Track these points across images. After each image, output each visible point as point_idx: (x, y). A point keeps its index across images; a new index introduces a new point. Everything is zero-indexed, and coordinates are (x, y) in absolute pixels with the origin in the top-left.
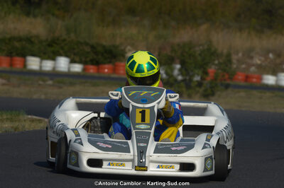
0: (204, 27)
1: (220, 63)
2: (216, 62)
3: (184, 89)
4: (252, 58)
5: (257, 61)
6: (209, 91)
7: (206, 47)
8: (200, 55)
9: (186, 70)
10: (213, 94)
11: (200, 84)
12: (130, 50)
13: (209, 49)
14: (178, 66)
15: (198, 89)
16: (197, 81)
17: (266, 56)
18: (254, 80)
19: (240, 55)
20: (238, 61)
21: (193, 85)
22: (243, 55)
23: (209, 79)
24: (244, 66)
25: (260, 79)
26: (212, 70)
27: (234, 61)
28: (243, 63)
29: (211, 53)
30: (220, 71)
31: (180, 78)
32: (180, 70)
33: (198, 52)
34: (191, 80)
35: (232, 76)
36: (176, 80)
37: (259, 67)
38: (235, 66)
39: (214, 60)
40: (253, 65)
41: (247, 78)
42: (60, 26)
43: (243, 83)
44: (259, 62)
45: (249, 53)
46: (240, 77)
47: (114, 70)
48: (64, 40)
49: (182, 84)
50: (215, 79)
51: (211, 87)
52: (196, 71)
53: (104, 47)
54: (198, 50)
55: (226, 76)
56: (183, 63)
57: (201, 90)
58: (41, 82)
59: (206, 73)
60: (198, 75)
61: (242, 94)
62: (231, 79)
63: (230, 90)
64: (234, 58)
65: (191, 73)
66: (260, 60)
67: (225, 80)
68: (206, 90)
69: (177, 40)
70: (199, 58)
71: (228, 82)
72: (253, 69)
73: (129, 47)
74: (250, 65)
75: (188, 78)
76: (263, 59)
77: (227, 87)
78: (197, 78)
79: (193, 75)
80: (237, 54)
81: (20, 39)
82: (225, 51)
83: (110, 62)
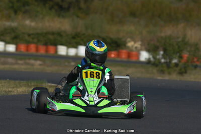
0: (181, 26)
2: (188, 49)
3: (165, 69)
6: (183, 70)
7: (181, 39)
8: (177, 44)
9: (167, 55)
10: (186, 72)
11: (176, 65)
12: (129, 42)
13: (183, 41)
14: (162, 53)
15: (175, 68)
16: (175, 63)
21: (171, 66)
23: (183, 61)
26: (186, 55)
29: (184, 43)
30: (191, 56)
31: (163, 61)
32: (163, 55)
33: (175, 43)
34: (170, 62)
36: (160, 62)
42: (81, 24)
47: (119, 55)
48: (84, 34)
49: (165, 65)
50: (187, 61)
51: (185, 68)
52: (174, 56)
53: (111, 39)
55: (196, 60)
56: (165, 50)
57: (178, 69)
58: (67, 64)
59: (181, 57)
60: (175, 58)
63: (198, 70)
67: (194, 62)
68: (180, 70)
69: (163, 35)
70: (177, 47)
73: (129, 39)
75: (168, 61)
77: (196, 67)
78: (175, 61)
79: (172, 59)
81: (53, 34)
83: (115, 50)
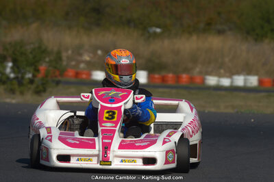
1: (50, 61)
2: (47, 60)
3: (16, 86)
4: (81, 55)
5: (86, 58)
6: (41, 88)
7: (37, 45)
8: (31, 53)
9: (18, 68)
10: (44, 91)
11: (31, 81)
13: (40, 48)
14: (10, 64)
15: (29, 86)
16: (29, 79)
17: (95, 53)
18: (84, 76)
19: (70, 52)
20: (68, 58)
21: (25, 82)
22: (73, 52)
23: (40, 76)
24: (73, 63)
25: (90, 75)
26: (43, 67)
27: (64, 58)
28: (73, 60)
29: (41, 51)
30: (51, 68)
31: (12, 75)
32: (12, 68)
33: (29, 51)
34: (23, 78)
35: (63, 72)
36: (8, 78)
37: (88, 63)
38: (65, 63)
39: (45, 58)
40: (83, 62)
41: (77, 74)
43: (73, 80)
44: (88, 59)
45: (78, 50)
46: (71, 73)
49: (15, 82)
50: (46, 76)
51: (43, 84)
52: (28, 69)
54: (29, 48)
55: (57, 73)
56: (15, 61)
57: (33, 87)
59: (37, 70)
60: (30, 72)
61: (73, 90)
62: (61, 75)
63: (60, 87)
64: (64, 55)
65: (23, 71)
66: (89, 56)
67: (56, 76)
68: (37, 87)
69: (8, 40)
70: (31, 56)
71: (60, 78)
72: (82, 66)
74: (79, 62)
75: (20, 76)
76: (91, 55)
77: (58, 83)
78: (29, 76)
79: (25, 73)
80: (67, 51)
82: (55, 49)
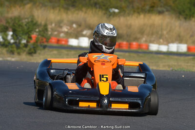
1: (40, 31)
2: (37, 30)
3: (15, 49)
4: (61, 27)
5: (65, 29)
6: (33, 50)
7: (30, 20)
8: (26, 25)
9: (16, 36)
10: (35, 52)
11: (26, 46)
13: (32, 21)
15: (24, 49)
16: (24, 44)
17: (71, 26)
18: (63, 42)
19: (53, 25)
20: (52, 29)
21: (21, 46)
22: (55, 25)
23: (32, 42)
24: (56, 33)
25: (67, 41)
26: (34, 35)
27: (49, 29)
28: (55, 31)
29: (33, 24)
30: (40, 36)
31: (12, 41)
32: (12, 36)
33: (25, 24)
34: (20, 43)
35: (48, 39)
36: (9, 43)
37: (67, 33)
38: (50, 33)
39: (36, 29)
40: (62, 32)
41: (58, 41)
43: (55, 45)
44: (66, 30)
45: (59, 24)
46: (53, 40)
49: (14, 45)
50: (36, 42)
51: (34, 48)
52: (23, 36)
54: (24, 22)
55: (44, 40)
56: (14, 31)
57: (27, 49)
59: (30, 38)
60: (25, 39)
61: (55, 52)
62: (47, 41)
63: (46, 50)
64: (49, 27)
65: (20, 38)
66: (67, 28)
67: (43, 42)
68: (30, 50)
70: (26, 28)
71: (46, 44)
72: (62, 35)
74: (60, 32)
75: (18, 41)
76: (69, 28)
77: (45, 47)
78: (24, 41)
79: (21, 40)
80: (51, 24)
82: (43, 23)
